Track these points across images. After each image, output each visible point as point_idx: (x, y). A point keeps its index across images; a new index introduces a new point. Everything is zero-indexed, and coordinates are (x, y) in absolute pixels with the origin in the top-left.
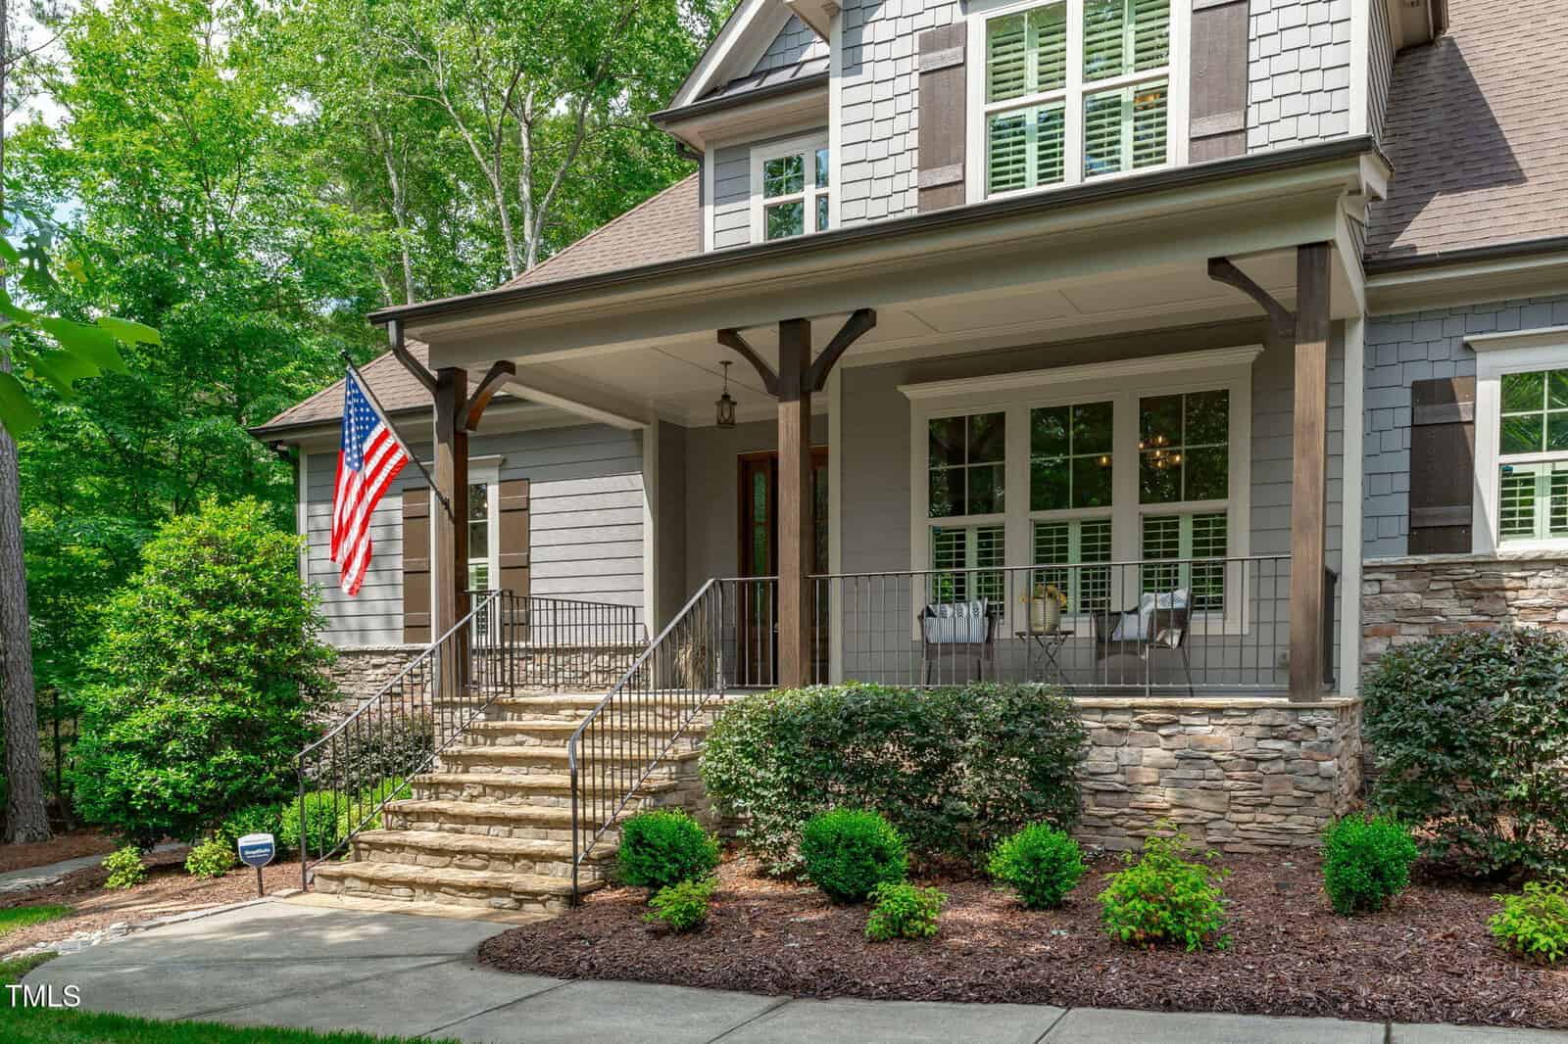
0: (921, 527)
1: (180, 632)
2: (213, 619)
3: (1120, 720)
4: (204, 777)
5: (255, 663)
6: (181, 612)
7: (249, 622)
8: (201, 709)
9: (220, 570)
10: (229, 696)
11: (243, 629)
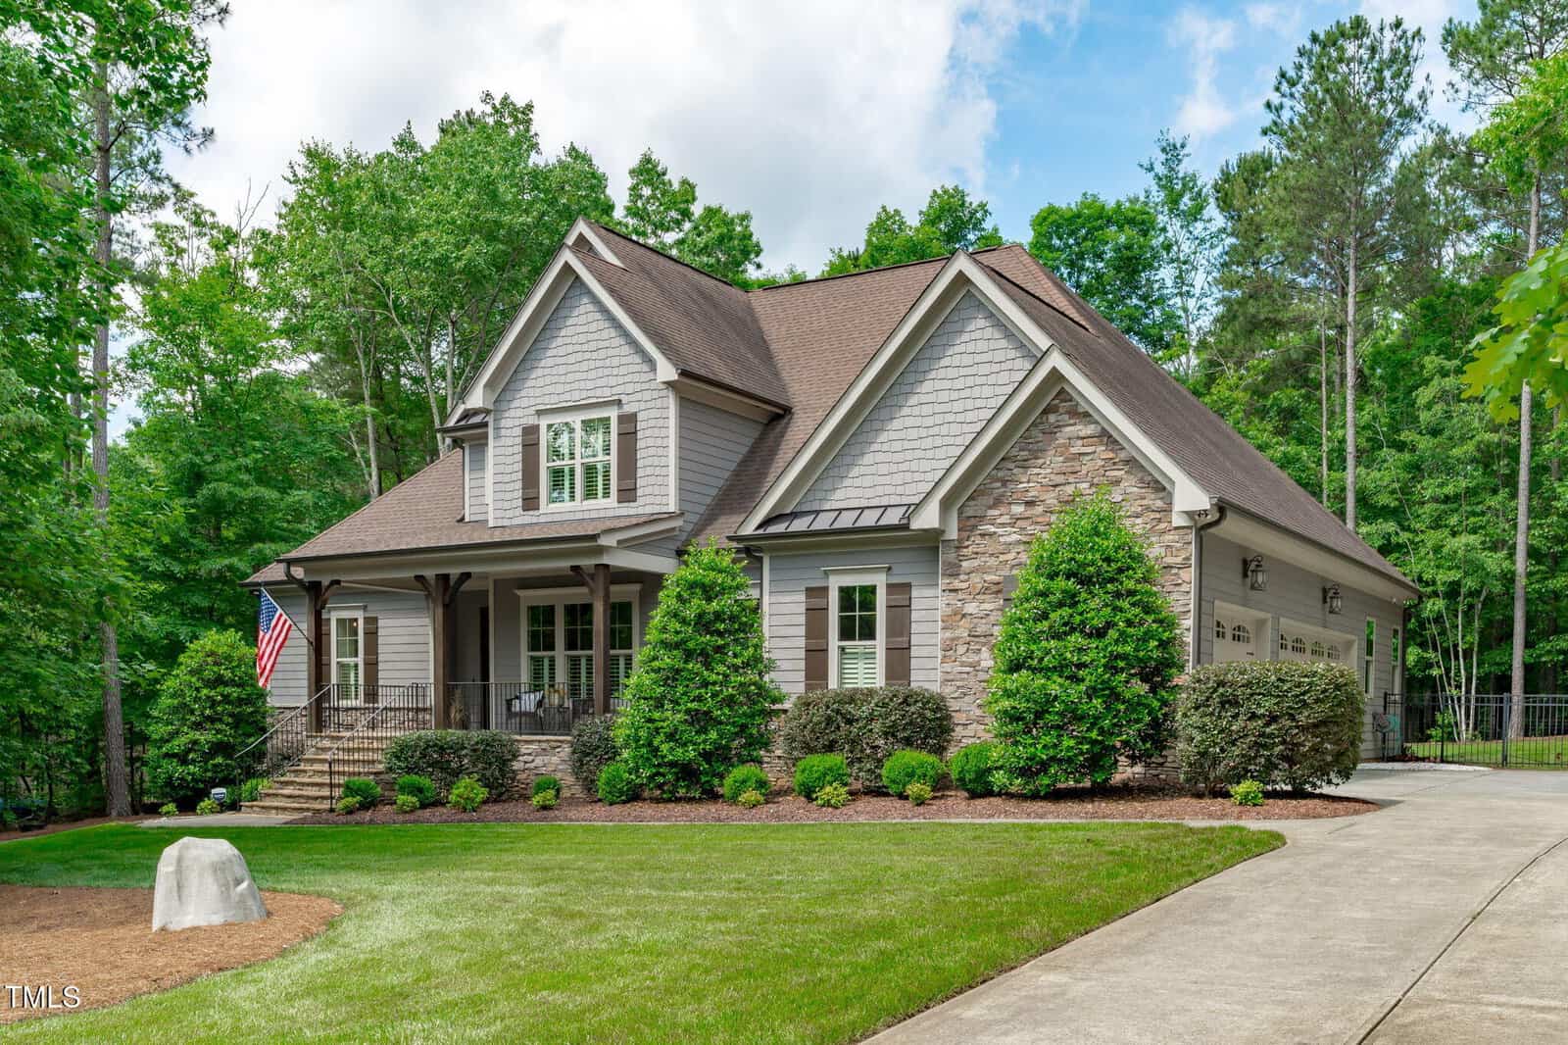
0: (525, 654)
1: (196, 700)
2: (212, 693)
3: (544, 745)
4: (206, 771)
5: (231, 715)
6: (198, 690)
7: (229, 695)
8: (205, 737)
9: (215, 669)
10: (218, 731)
11: (226, 699)
